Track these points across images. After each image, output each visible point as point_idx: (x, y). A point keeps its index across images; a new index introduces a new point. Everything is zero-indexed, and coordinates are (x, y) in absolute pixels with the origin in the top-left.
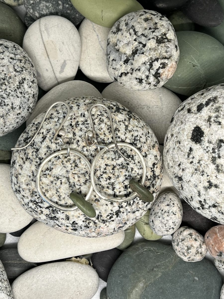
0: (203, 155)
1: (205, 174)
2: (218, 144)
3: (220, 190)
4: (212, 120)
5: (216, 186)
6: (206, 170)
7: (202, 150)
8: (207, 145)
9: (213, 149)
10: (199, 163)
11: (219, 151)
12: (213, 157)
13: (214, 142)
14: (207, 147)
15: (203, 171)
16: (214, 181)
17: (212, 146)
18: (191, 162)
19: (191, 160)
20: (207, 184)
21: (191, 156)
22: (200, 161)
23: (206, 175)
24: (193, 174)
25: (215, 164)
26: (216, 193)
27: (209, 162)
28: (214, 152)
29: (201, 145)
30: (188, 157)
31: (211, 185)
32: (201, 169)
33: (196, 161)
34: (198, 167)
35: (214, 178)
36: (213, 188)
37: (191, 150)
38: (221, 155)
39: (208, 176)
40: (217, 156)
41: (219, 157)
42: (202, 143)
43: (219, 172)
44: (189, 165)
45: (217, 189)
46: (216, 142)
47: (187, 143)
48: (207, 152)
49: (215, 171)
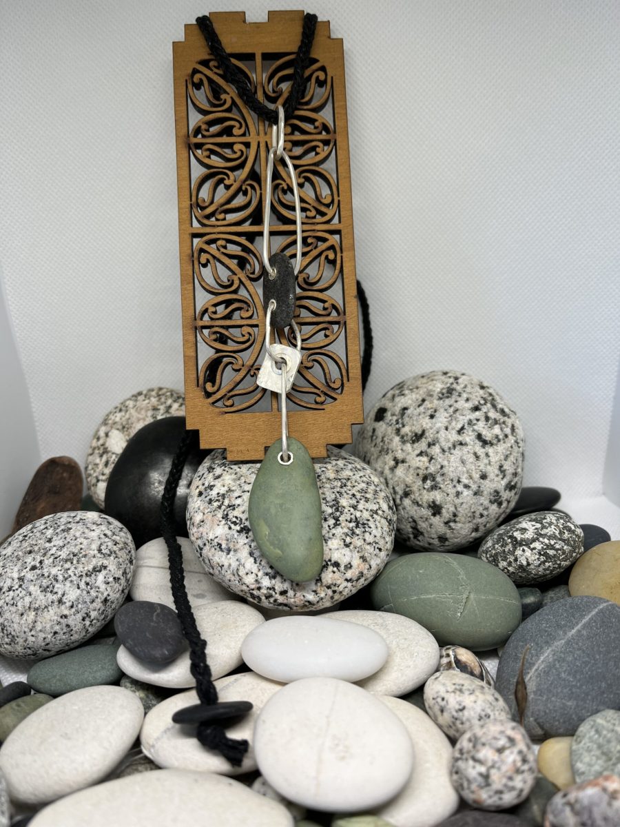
0: (386, 430)
5: (403, 461)
16: (400, 455)
20: (392, 463)
22: (383, 438)
25: (398, 435)
26: (404, 470)
28: (397, 423)
29: (384, 421)
31: (397, 462)
32: (385, 447)
35: (400, 451)
36: (400, 465)
37: (374, 431)
38: (405, 424)
39: (393, 452)
40: (401, 426)
41: (404, 426)
43: (404, 443)
45: (405, 464)
46: (399, 412)
48: (391, 425)
49: (400, 443)
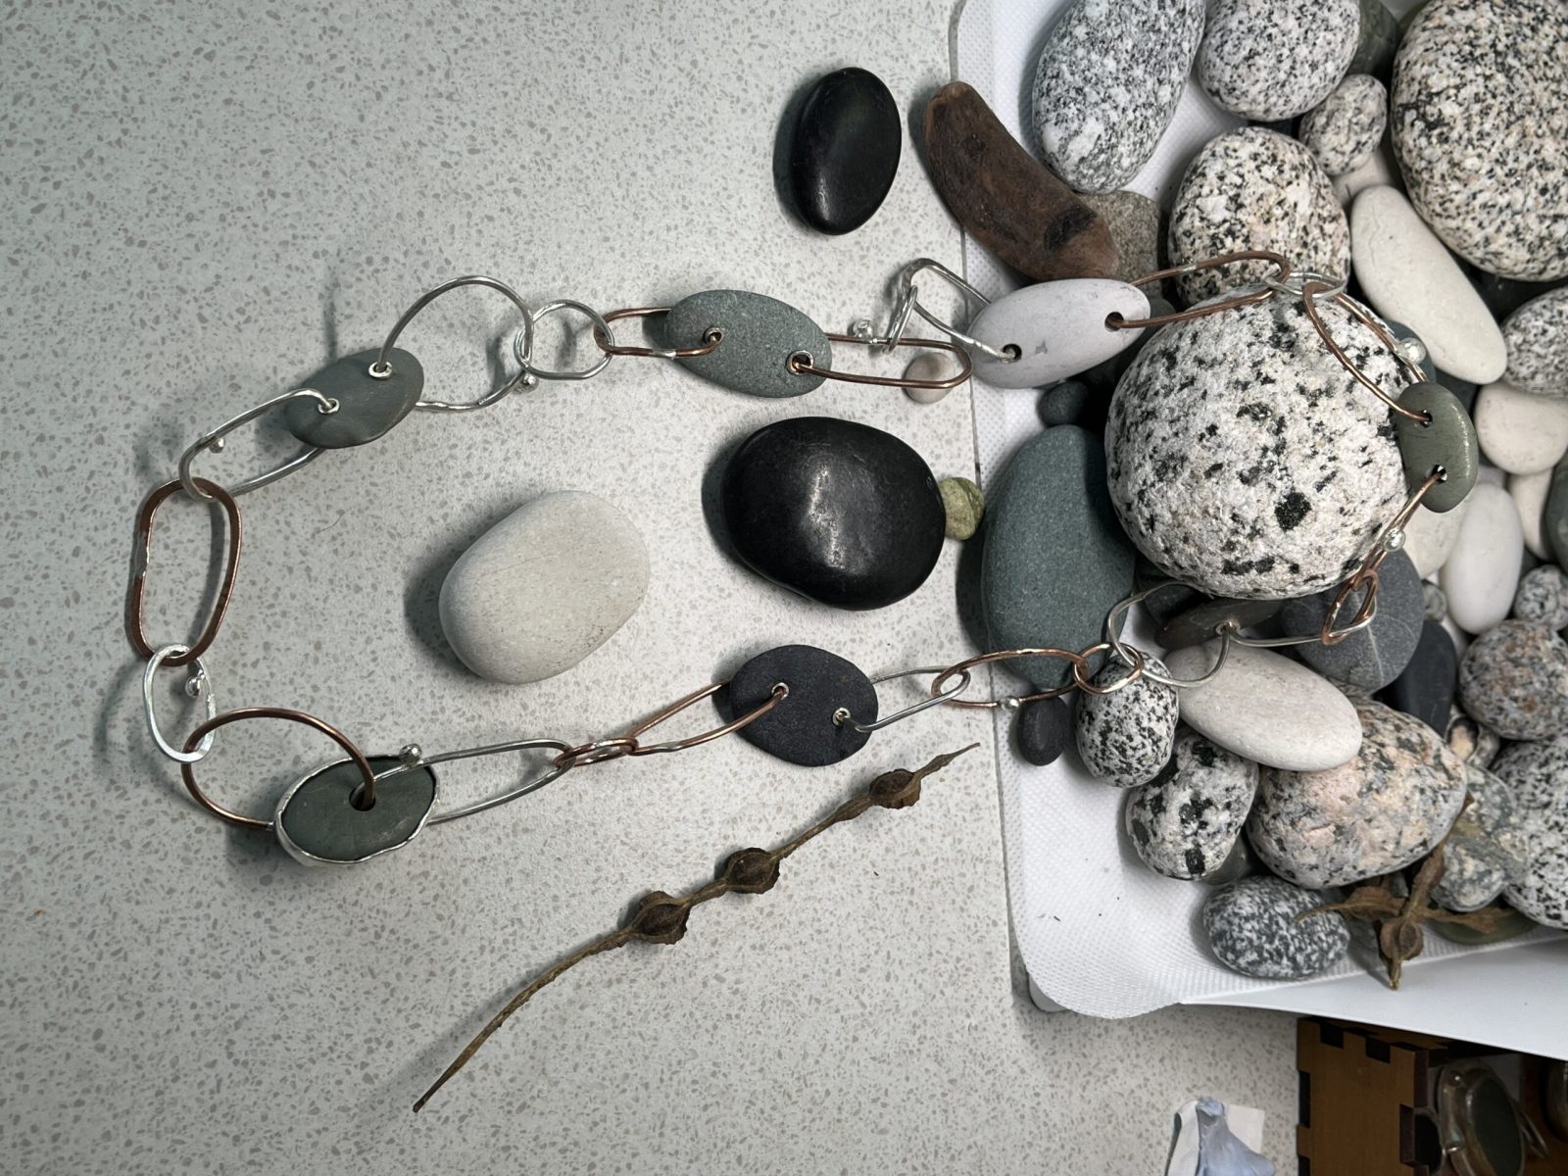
0: (1299, 467)
1: (1313, 425)
2: (1256, 477)
3: (1298, 380)
4: (1248, 530)
6: (1308, 432)
7: (1295, 477)
8: (1279, 484)
9: (1270, 470)
10: (1315, 453)
11: (1260, 463)
12: (1279, 454)
13: (1263, 484)
14: (1281, 479)
15: (1315, 431)
17: (1271, 478)
18: (1334, 459)
19: (1330, 464)
20: (1322, 401)
21: (1327, 472)
22: (1312, 456)
23: (1314, 422)
24: (1342, 434)
25: (1282, 439)
27: (1292, 445)
28: (1272, 464)
29: (1293, 488)
30: (1334, 474)
31: (1312, 398)
32: (1317, 437)
33: (1321, 459)
34: (1323, 446)
35: (1297, 409)
36: (1311, 388)
37: (1320, 487)
38: (1260, 452)
39: (1309, 419)
42: (1287, 492)
43: (1282, 418)
44: (1342, 455)
45: (1303, 384)
46: (1257, 482)
47: (1322, 504)
